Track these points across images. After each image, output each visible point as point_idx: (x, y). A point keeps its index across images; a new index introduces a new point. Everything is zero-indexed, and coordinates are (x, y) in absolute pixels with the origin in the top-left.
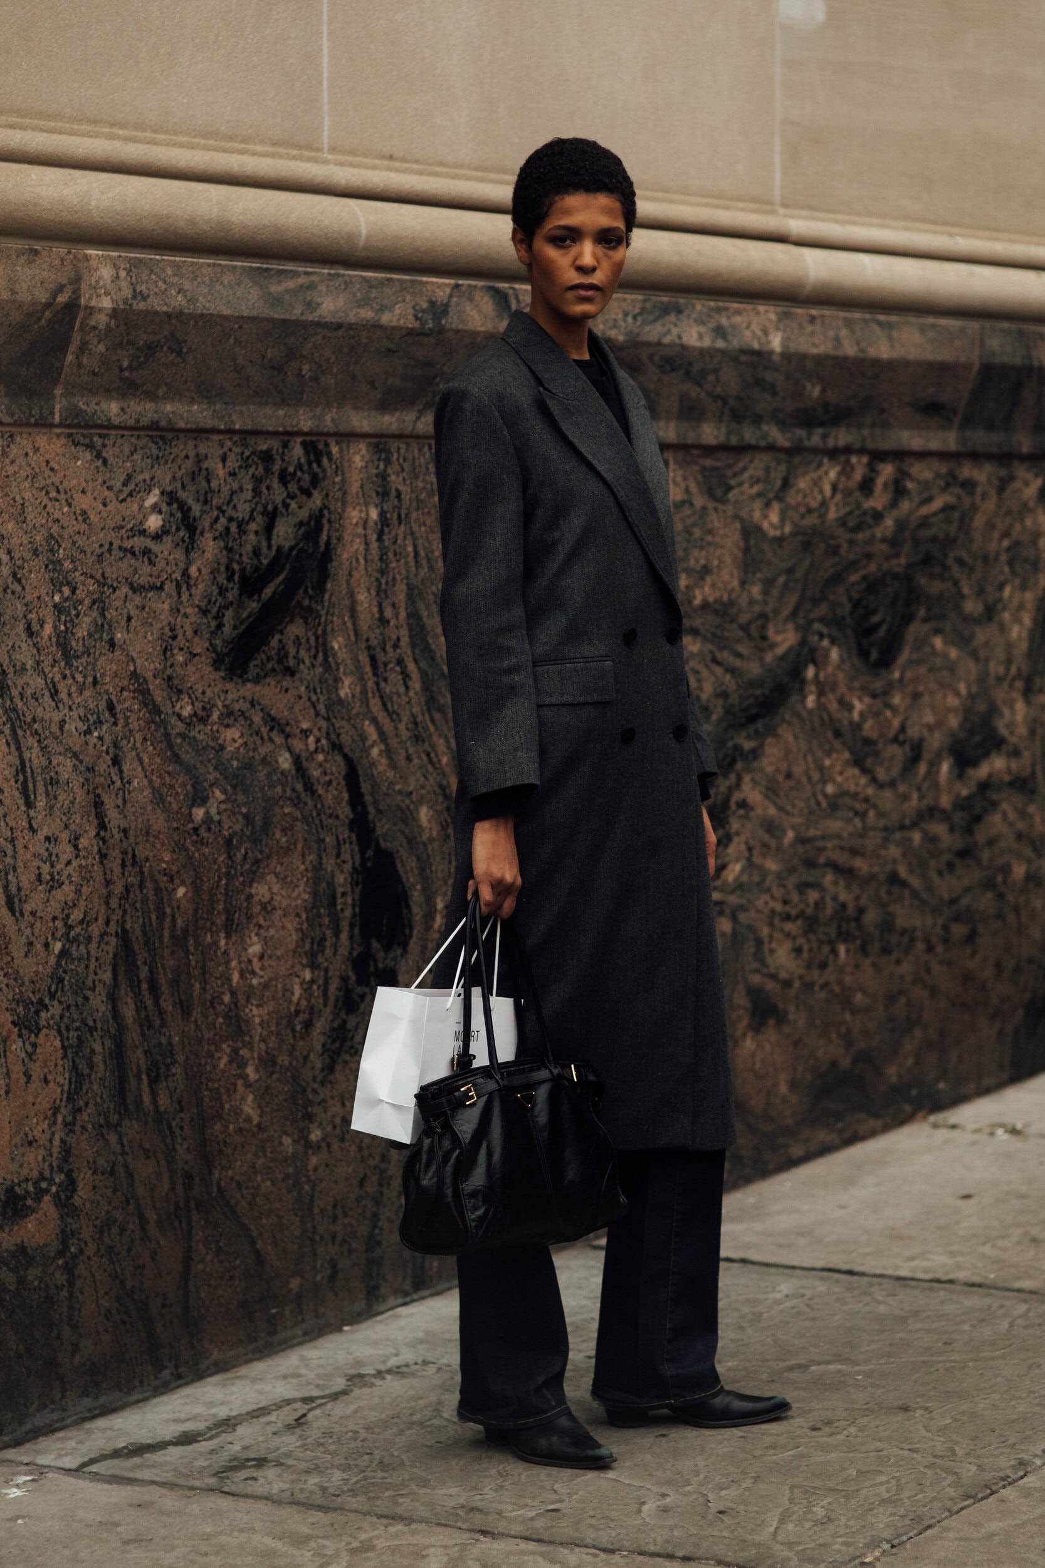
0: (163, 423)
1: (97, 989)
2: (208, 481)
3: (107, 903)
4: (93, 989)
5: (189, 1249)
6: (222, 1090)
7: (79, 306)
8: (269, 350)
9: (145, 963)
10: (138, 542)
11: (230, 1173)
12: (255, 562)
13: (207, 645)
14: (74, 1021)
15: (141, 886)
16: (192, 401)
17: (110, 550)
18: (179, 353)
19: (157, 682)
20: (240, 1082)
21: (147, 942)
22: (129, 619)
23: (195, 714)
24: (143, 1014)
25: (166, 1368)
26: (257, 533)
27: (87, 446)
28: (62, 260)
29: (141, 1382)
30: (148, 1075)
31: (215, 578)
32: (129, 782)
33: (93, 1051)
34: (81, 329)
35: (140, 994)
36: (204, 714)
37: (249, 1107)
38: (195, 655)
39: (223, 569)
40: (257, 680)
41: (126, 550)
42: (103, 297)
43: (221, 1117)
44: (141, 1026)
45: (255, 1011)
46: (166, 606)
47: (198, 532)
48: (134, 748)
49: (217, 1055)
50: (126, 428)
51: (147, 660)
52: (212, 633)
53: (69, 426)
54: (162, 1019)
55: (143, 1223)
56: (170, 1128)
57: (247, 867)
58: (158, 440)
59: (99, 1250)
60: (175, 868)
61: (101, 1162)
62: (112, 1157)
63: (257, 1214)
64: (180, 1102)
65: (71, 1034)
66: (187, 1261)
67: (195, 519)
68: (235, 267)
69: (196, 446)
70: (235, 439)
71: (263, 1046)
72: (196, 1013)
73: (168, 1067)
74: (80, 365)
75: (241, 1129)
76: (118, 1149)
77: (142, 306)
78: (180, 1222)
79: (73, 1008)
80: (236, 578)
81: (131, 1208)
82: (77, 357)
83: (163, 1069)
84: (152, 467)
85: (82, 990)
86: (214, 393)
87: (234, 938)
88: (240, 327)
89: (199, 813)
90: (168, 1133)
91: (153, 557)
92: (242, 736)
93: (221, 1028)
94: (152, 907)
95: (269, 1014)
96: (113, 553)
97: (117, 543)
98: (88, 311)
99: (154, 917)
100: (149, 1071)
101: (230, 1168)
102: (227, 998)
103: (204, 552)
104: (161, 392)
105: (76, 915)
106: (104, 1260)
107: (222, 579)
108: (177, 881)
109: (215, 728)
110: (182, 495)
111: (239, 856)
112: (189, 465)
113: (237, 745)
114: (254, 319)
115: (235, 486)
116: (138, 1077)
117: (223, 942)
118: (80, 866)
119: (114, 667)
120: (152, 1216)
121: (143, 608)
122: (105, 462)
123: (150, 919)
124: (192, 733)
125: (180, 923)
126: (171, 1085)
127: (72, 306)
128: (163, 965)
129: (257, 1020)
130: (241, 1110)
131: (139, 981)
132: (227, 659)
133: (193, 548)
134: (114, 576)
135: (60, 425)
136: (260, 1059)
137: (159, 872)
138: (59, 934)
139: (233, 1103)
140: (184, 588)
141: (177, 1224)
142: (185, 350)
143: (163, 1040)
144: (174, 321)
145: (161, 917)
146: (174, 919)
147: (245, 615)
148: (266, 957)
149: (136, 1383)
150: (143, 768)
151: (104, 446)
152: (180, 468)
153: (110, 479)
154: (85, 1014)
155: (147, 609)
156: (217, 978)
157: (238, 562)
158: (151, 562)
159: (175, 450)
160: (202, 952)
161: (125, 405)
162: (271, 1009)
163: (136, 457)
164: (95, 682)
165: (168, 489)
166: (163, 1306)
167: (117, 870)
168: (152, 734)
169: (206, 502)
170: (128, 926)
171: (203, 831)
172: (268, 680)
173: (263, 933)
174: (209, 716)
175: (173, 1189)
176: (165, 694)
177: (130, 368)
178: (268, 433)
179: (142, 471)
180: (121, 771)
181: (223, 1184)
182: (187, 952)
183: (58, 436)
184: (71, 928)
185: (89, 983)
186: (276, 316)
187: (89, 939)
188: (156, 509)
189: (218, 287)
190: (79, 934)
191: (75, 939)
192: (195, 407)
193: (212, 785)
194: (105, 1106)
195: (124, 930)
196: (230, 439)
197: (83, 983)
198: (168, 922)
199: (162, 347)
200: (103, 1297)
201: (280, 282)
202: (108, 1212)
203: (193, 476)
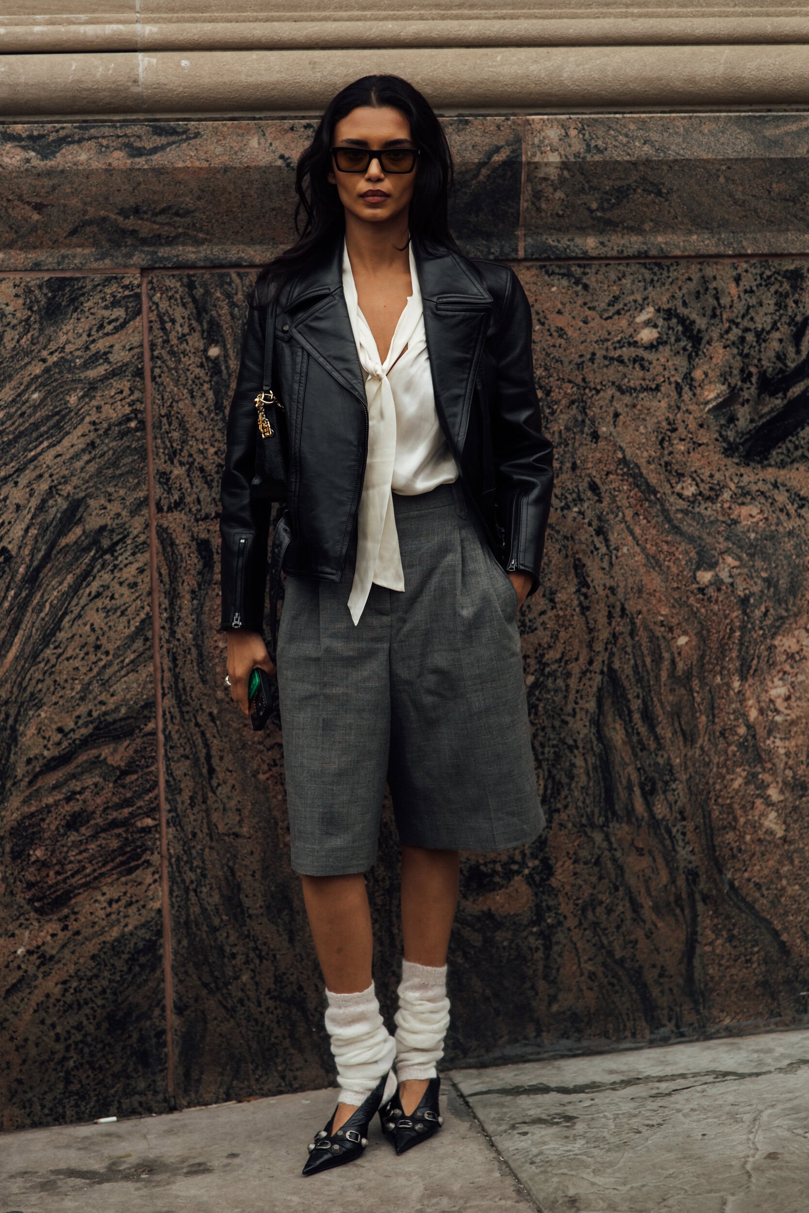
0: (654, 252)
1: (578, 717)
2: (717, 299)
3: (590, 646)
4: (574, 714)
5: (695, 933)
6: (736, 806)
7: (521, 163)
8: (774, 186)
9: (638, 697)
10: (627, 352)
11: (746, 875)
12: (779, 365)
13: (716, 435)
14: (549, 739)
15: (632, 634)
16: (690, 232)
17: (592, 360)
18: (659, 193)
19: (652, 467)
20: (759, 802)
21: (640, 680)
22: (616, 415)
23: (701, 494)
24: (635, 739)
25: (664, 1026)
26: (781, 341)
27: (563, 275)
28: (498, 127)
29: (634, 1035)
30: (642, 788)
31: (726, 379)
32: (617, 549)
33: (573, 765)
34: (529, 179)
35: (631, 721)
36: (712, 494)
37: (771, 821)
38: (700, 445)
39: (736, 372)
40: (782, 465)
41: (612, 359)
42: (550, 154)
43: (734, 829)
44: (633, 748)
45: (778, 743)
46: (664, 404)
47: (704, 341)
48: (623, 520)
49: (729, 777)
50: (606, 258)
51: (639, 449)
52: (722, 426)
53: (537, 260)
54: (659, 744)
55: (636, 907)
56: (669, 832)
57: (768, 622)
58: (652, 266)
59: (581, 924)
60: (675, 621)
61: (584, 854)
62: (596, 851)
63: (782, 911)
64: (681, 813)
65: (546, 750)
66: (691, 943)
67: (699, 331)
68: (718, 117)
69: (701, 270)
70: (752, 261)
71: (790, 773)
72: (703, 740)
73: (666, 783)
74: (539, 210)
75: (759, 840)
76: (605, 845)
77: (597, 158)
78: (682, 910)
79: (549, 730)
80: (754, 379)
81: (621, 892)
82: (533, 203)
83: (660, 785)
84: (645, 289)
85: (559, 715)
86: (715, 225)
87: (751, 681)
88: (729, 168)
89: (705, 577)
90: (667, 837)
91: (646, 364)
92: (762, 511)
93: (734, 755)
94: (646, 652)
95: (797, 746)
96: (597, 361)
97: (599, 354)
98: (533, 166)
99: (648, 660)
100: (642, 786)
101: (746, 870)
102: (742, 730)
103: (711, 358)
104: (647, 226)
105: (552, 655)
106: (587, 932)
107: (735, 380)
108: (677, 631)
109: (726, 505)
110: (682, 311)
111: (758, 613)
112: (692, 286)
113: (755, 520)
114: (744, 160)
115: (753, 301)
116: (629, 788)
117: (736, 684)
118: (557, 616)
119: (598, 455)
120: (647, 903)
121: (634, 406)
122: (586, 287)
123: (644, 662)
124: (697, 510)
125: (681, 665)
126: (671, 798)
127: (512, 165)
128: (660, 700)
129: (782, 751)
130: (761, 825)
131: (630, 712)
132: (741, 448)
133: (697, 355)
134: (597, 381)
135: (525, 259)
136: (785, 783)
137: (655, 623)
138: (532, 669)
139: (750, 817)
140: (686, 389)
141: (678, 911)
142: (664, 191)
143: (661, 761)
144: (641, 168)
145: (658, 660)
146: (673, 662)
147: (766, 410)
148: (793, 699)
149: (628, 1034)
150: (634, 538)
151: (585, 274)
152: (680, 289)
153: (591, 301)
154: (562, 735)
155: (639, 407)
156: (729, 713)
157: (756, 366)
158: (643, 368)
159: (674, 274)
160: (710, 691)
161: (605, 239)
162: (800, 742)
163: (624, 281)
164: (574, 467)
165: (666, 307)
166: (661, 975)
167: (602, 620)
168: (646, 510)
169: (714, 316)
170: (616, 665)
171: (711, 591)
172: (796, 465)
173: (790, 679)
174: (717, 496)
175: (673, 881)
176: (662, 477)
177: (601, 208)
178: (790, 255)
179: (633, 293)
180: (607, 541)
181: (737, 883)
182: (691, 690)
183: (528, 268)
184: (546, 665)
185: (569, 708)
186: (773, 156)
187: (569, 675)
188: (648, 323)
189: (695, 135)
190: (555, 671)
191: (552, 674)
192: (695, 237)
193: (722, 553)
194: (589, 810)
195: (611, 670)
196: (746, 262)
197: (562, 709)
198: (666, 664)
199: (635, 190)
200: (586, 962)
201: (777, 127)
202: (592, 895)
203: (698, 295)
